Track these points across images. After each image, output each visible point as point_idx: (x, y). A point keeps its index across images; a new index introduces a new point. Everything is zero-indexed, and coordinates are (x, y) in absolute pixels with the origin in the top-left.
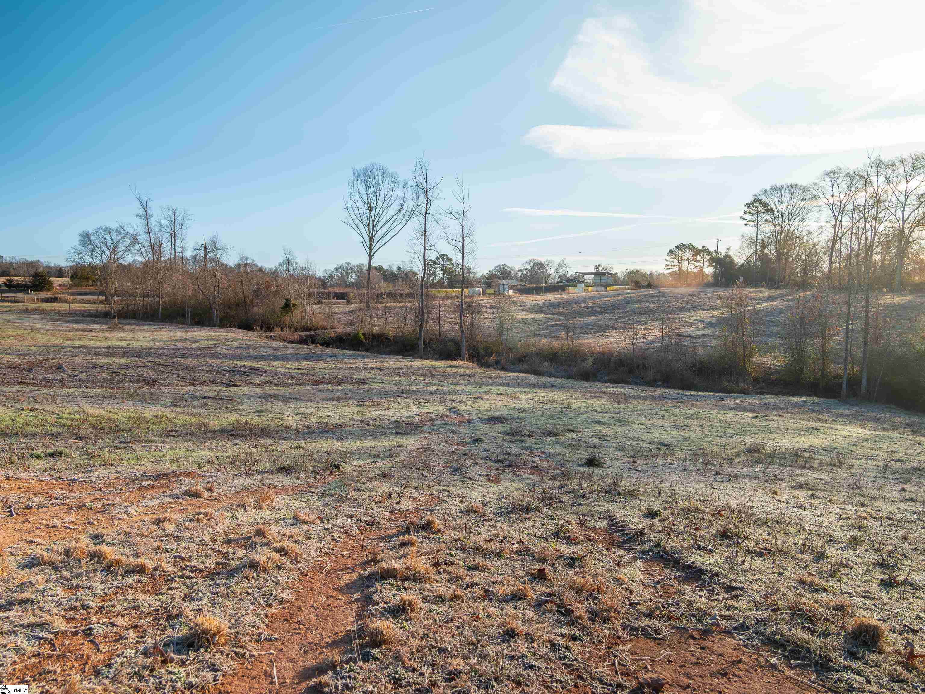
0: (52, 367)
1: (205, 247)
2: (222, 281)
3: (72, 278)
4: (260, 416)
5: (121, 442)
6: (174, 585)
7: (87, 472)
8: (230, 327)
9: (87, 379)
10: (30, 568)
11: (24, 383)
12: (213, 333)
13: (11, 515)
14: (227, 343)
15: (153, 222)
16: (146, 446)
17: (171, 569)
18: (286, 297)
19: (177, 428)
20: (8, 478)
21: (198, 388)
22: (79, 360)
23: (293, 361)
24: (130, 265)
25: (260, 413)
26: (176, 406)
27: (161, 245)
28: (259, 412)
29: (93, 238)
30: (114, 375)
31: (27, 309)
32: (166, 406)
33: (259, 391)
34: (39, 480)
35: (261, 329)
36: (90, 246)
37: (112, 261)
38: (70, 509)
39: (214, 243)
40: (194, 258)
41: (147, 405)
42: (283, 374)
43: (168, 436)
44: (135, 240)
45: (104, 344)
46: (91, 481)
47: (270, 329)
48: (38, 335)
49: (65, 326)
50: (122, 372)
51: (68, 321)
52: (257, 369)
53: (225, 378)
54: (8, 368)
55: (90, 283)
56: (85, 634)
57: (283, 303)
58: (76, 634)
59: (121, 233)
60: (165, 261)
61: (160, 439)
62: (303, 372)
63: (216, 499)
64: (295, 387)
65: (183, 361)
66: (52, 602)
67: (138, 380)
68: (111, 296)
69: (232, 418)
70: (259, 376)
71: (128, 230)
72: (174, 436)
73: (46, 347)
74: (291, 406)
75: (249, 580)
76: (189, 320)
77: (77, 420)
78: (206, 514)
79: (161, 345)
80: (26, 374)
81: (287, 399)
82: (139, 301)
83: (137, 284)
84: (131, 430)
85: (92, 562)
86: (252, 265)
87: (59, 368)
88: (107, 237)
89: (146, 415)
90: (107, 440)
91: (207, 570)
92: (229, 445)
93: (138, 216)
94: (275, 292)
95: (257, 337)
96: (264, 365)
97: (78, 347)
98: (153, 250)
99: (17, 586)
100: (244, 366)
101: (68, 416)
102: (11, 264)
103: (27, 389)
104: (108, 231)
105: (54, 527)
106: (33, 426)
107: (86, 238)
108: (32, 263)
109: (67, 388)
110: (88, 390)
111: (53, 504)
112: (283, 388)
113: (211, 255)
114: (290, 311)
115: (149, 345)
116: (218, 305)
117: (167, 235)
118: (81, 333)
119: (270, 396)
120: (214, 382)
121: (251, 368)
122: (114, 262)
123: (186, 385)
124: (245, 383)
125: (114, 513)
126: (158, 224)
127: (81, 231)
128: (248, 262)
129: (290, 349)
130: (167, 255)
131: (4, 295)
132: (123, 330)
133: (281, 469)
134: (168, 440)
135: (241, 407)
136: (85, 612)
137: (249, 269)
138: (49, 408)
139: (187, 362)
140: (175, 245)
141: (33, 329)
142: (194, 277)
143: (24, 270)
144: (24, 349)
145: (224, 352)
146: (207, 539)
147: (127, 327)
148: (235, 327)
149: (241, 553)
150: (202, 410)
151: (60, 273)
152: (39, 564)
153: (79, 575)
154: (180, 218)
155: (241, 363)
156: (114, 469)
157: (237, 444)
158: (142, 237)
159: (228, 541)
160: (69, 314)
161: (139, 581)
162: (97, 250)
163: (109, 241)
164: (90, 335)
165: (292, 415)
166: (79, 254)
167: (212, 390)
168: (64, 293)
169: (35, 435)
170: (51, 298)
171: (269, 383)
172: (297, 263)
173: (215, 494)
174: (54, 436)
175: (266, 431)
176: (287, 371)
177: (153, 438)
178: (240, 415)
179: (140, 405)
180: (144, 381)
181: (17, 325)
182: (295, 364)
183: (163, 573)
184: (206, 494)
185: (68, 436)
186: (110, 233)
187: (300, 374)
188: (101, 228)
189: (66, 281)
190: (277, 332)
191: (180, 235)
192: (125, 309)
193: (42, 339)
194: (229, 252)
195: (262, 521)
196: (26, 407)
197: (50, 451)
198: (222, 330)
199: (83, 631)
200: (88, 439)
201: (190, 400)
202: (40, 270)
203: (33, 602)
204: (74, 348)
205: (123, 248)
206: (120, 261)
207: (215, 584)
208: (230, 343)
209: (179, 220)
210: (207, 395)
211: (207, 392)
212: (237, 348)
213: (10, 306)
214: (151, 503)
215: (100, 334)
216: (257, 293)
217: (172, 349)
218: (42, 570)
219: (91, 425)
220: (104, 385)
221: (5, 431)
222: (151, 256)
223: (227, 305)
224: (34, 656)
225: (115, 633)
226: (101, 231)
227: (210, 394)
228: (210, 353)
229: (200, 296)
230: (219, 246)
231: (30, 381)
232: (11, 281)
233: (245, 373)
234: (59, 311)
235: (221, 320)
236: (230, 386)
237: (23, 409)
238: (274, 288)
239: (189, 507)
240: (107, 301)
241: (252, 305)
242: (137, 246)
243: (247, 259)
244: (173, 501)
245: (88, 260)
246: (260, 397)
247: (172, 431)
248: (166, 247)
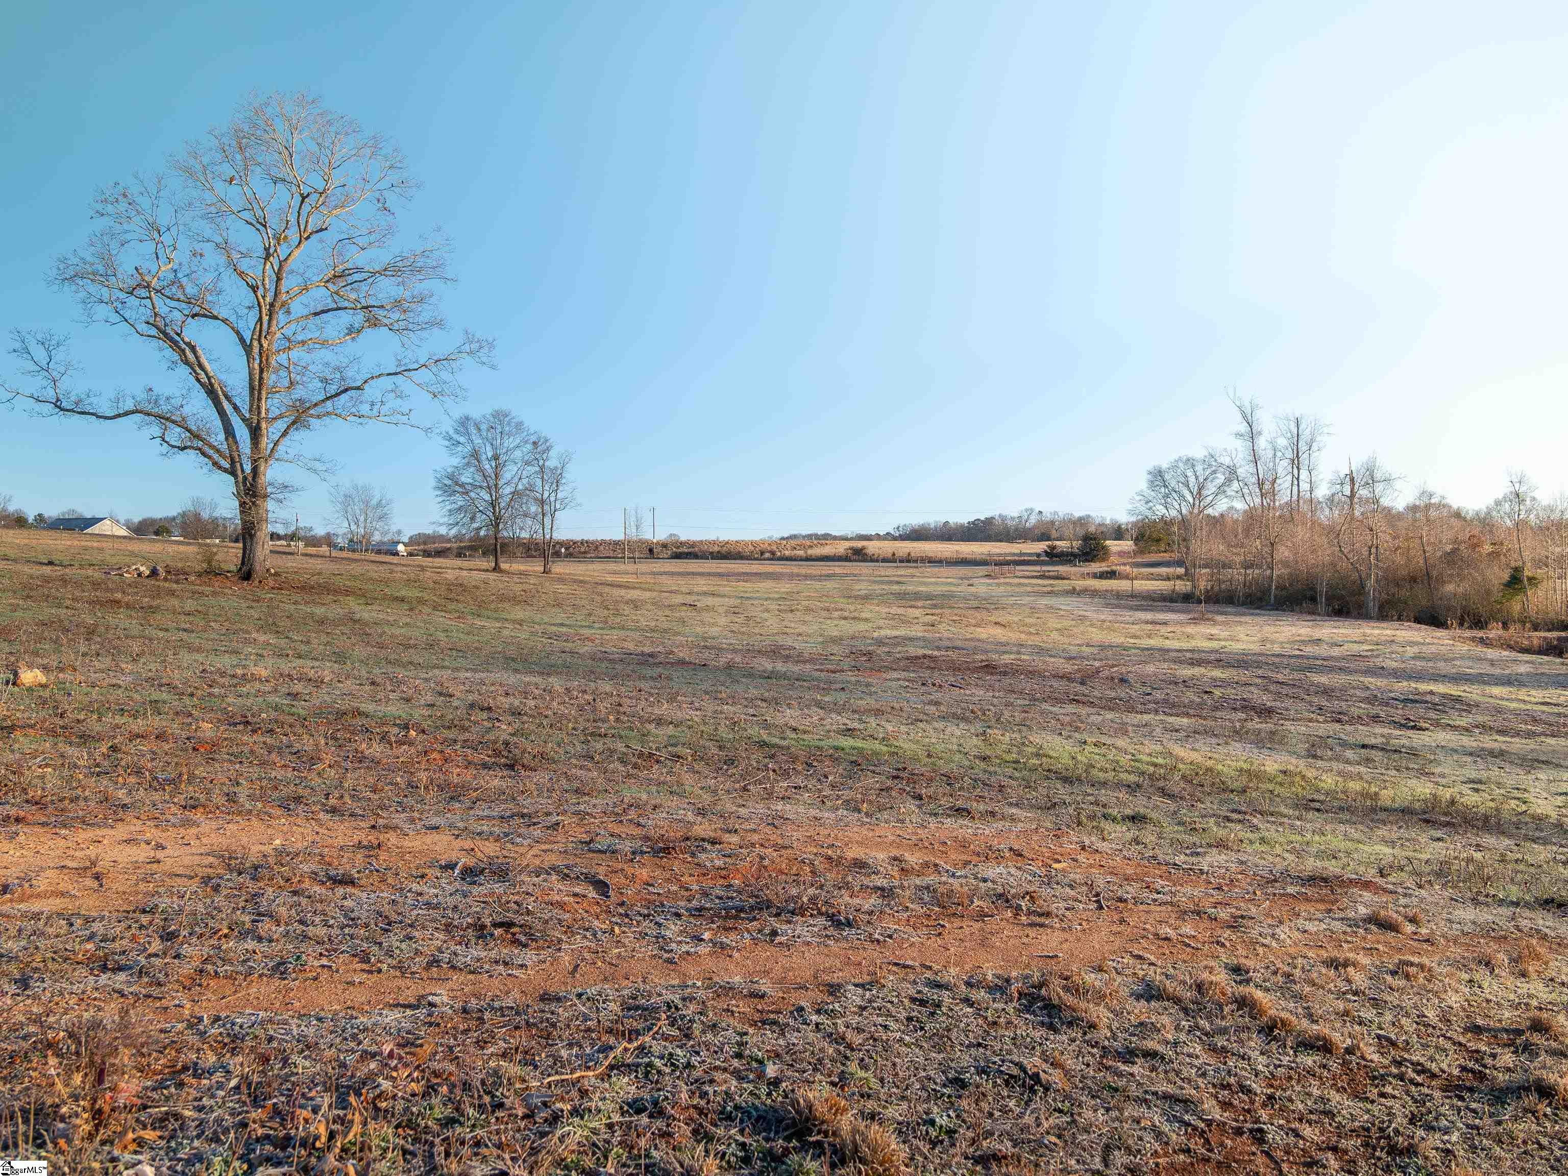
0: (1112, 679)
1: (1352, 480)
2: (1385, 539)
3: (1137, 540)
4: (1477, 790)
5: (1233, 811)
6: (1388, 1089)
7: (1192, 854)
8: (1399, 619)
9: (1166, 701)
10: (1148, 1001)
11: (1078, 701)
12: (1368, 631)
13: (1101, 908)
14: (1395, 648)
15: (1262, 443)
16: (1274, 822)
17: (1375, 1057)
18: (1513, 564)
19: (1322, 798)
20: (1083, 848)
21: (1347, 727)
22: (1150, 669)
23: (1533, 687)
24: (1222, 515)
25: (1476, 784)
26: (1315, 757)
27: (1274, 481)
28: (1473, 782)
29: (1167, 477)
30: (1205, 697)
31: (1074, 589)
32: (1299, 757)
33: (1467, 741)
34: (1125, 857)
35: (1461, 624)
36: (1163, 490)
37: (1196, 511)
38: (1182, 914)
39: (1370, 471)
40: (1331, 500)
41: (1266, 752)
42: (1516, 713)
43: (1307, 809)
44: (1232, 474)
45: (1185, 645)
46: (1202, 872)
47: (1479, 623)
48: (1090, 629)
49: (1128, 616)
50: (1217, 692)
51: (1131, 608)
52: (1458, 700)
53: (1398, 714)
54: (1054, 677)
55: (1163, 546)
56: (1254, 1138)
57: (1506, 576)
58: (1239, 1132)
59: (1210, 465)
60: (1281, 507)
61: (1297, 813)
62: (1556, 710)
63: (1428, 941)
64: (1543, 738)
65: (1317, 678)
66: (1192, 1066)
67: (1244, 708)
68: (1195, 567)
69: (1423, 789)
70: (1464, 714)
71: (1221, 460)
72: (1318, 810)
73: (1103, 647)
74: (1540, 776)
75: (1537, 1118)
76: (1322, 607)
77: (1161, 766)
78: (1422, 967)
79: (1277, 649)
80: (1079, 688)
81: (1532, 763)
82: (1237, 575)
83: (1236, 546)
84: (1245, 791)
85: (1241, 1012)
86: (1440, 506)
87: (1122, 680)
88: (1189, 473)
89: (1267, 768)
90: (1209, 805)
91: (1444, 1076)
92: (1423, 839)
93: (1239, 435)
94: (1489, 554)
95: (1454, 639)
96: (1473, 693)
97: (1148, 649)
98: (1261, 490)
99: (1135, 1026)
100: (1431, 693)
101: (1148, 759)
102: (1052, 523)
103: (1084, 711)
104: (1190, 462)
105: (1167, 939)
106: (1101, 770)
107: (1158, 477)
108: (1080, 519)
109: (1137, 712)
110: (1171, 719)
111: (1155, 900)
112: (1517, 740)
113: (1363, 492)
114: (1522, 590)
115: (1255, 648)
116: (1377, 581)
117: (1285, 463)
118: (1150, 627)
119: (1492, 753)
120: (1376, 719)
121: (1444, 696)
122: (1200, 512)
123: (1326, 721)
124: (1437, 724)
125: (1254, 933)
126: (1269, 446)
127: (1150, 467)
128: (1433, 501)
129: (1524, 665)
130: (1284, 497)
131: (1045, 568)
132: (1215, 623)
133: (1547, 902)
134: (1310, 815)
135: (1437, 770)
136: (1246, 1098)
137: (1433, 514)
138: (1121, 743)
139: (1323, 679)
140: (1298, 479)
141: (1083, 618)
142: (1332, 532)
143: (1067, 533)
144: (1074, 650)
145: (1390, 664)
146: (1431, 1015)
147: (1220, 618)
148: (1409, 621)
149: (1507, 1058)
150: (1362, 769)
151: (1119, 533)
152: (1159, 998)
153: (1223, 1031)
154: (1307, 432)
155: (1423, 687)
156: (1233, 856)
157: (1439, 839)
158: (1245, 470)
159: (1477, 1030)
160: (1132, 596)
161: (1324, 1067)
162: (1174, 494)
163: (1192, 479)
164: (1163, 630)
165: (1545, 795)
166: (1147, 503)
167: (1377, 734)
168: (1124, 564)
169: (1104, 784)
170: (1107, 572)
171: (1485, 729)
172: (1534, 499)
173: (1424, 931)
174: (1133, 788)
175: (1493, 820)
176: (1522, 706)
177: (1283, 809)
178: (1437, 783)
179: (1256, 751)
180: (1253, 708)
181: (1062, 613)
182: (1537, 695)
183: (1363, 1063)
184: (1409, 928)
185: (1150, 790)
186: (1193, 466)
187: (1551, 714)
188: (1180, 459)
189: (1127, 545)
190: (1495, 632)
191: (1307, 462)
192: (1216, 588)
193: (1097, 636)
194: (1398, 485)
195: (1534, 1003)
196: (1089, 740)
197: (1128, 812)
198: (1384, 625)
199: (1251, 1131)
200: (1181, 798)
201: (1338, 749)
202: (1092, 529)
203: (1163, 1058)
204: (1143, 649)
205: (1214, 489)
206: (1210, 511)
207: (1467, 1108)
208: (1401, 649)
209: (1306, 435)
210: (1367, 741)
211: (1366, 736)
212: (1413, 658)
213: (1051, 585)
214: (1312, 927)
215: (1178, 629)
216: (1452, 557)
217: (1294, 656)
218: (1166, 1009)
219: (1184, 777)
220: (1191, 712)
221: (1064, 773)
222: (1258, 500)
223: (1392, 580)
224: (1183, 1151)
225: (1302, 1150)
226: (1181, 465)
227: (1373, 741)
228: (1362, 665)
229: (1344, 565)
230: (1378, 475)
231: (1085, 699)
232: (1053, 548)
233: (1434, 706)
234: (1118, 592)
235: (1381, 607)
236: (1409, 728)
237: (1085, 742)
238: (1488, 548)
239: (1380, 947)
240: (1188, 576)
241: (1441, 581)
242: (1235, 485)
243: (1431, 496)
244: (1349, 930)
245: (1161, 510)
246: (1471, 754)
247: (1313, 801)
248: (1284, 484)
